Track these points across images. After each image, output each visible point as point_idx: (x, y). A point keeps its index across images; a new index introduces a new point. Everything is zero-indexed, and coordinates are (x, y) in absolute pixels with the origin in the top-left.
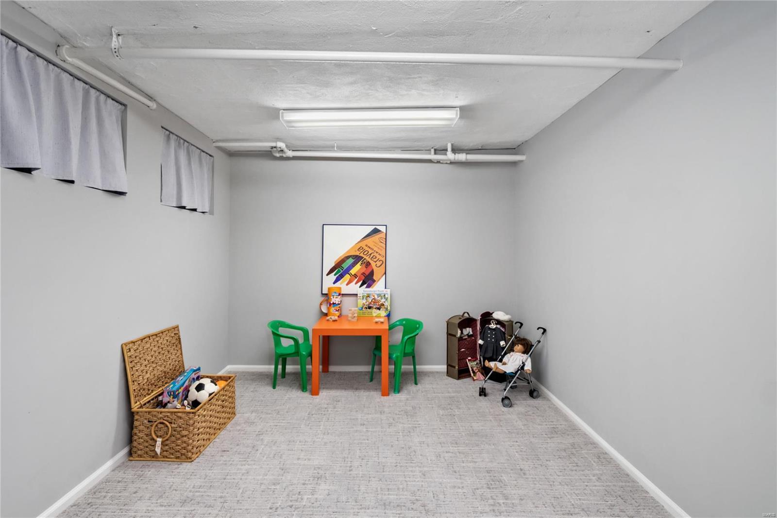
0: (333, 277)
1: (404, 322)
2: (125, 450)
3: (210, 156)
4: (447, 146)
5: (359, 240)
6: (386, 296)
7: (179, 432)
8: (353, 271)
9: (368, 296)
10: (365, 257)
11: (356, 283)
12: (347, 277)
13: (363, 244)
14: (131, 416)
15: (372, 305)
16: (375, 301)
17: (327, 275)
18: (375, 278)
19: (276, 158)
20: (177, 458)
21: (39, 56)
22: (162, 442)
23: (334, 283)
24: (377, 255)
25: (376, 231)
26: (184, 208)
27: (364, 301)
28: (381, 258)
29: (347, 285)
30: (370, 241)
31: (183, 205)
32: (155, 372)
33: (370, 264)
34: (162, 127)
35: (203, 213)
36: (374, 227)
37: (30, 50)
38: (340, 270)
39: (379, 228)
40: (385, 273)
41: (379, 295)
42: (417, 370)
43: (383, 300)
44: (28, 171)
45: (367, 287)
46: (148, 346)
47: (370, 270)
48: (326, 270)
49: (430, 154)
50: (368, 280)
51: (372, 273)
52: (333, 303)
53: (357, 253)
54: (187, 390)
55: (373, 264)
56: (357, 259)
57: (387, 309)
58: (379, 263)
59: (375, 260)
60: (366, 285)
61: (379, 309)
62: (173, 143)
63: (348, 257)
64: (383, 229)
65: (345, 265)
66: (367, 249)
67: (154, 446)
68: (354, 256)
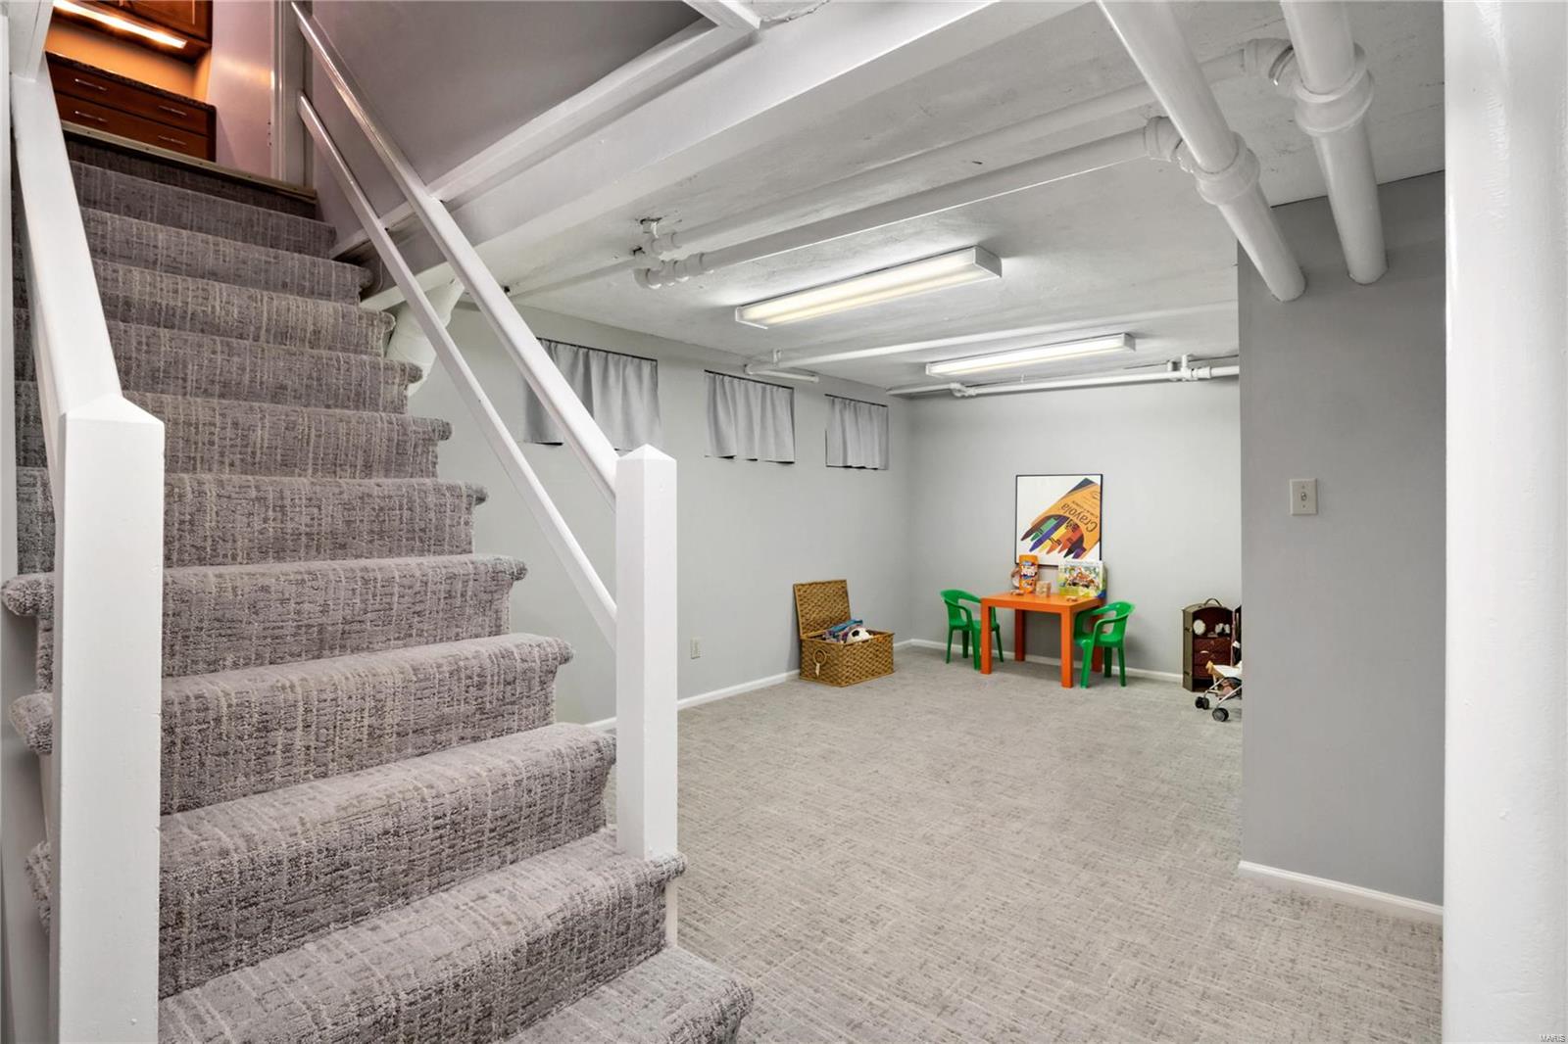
0: (1029, 542)
1: (1118, 606)
2: (797, 671)
3: (883, 406)
4: (1180, 359)
5: (1064, 495)
6: (1097, 570)
7: (832, 661)
8: (1056, 536)
9: (1073, 569)
10: (1071, 517)
11: (1060, 552)
12: (1048, 543)
13: (1069, 501)
14: (800, 642)
15: (1077, 581)
16: (1081, 576)
17: (1023, 539)
18: (1084, 545)
19: (957, 398)
20: (831, 682)
21: (735, 377)
22: (821, 667)
23: (1031, 550)
24: (1088, 515)
25: (1086, 483)
26: (850, 467)
27: (1067, 575)
28: (1094, 519)
29: (1048, 552)
30: (1079, 496)
31: (849, 464)
32: (821, 614)
33: (1078, 527)
34: (827, 395)
35: (875, 469)
36: (1083, 478)
37: (730, 376)
38: (1039, 533)
39: (1090, 478)
40: (1100, 540)
41: (1087, 568)
42: (1126, 674)
43: (1093, 575)
44: (731, 457)
45: (1074, 557)
46: (815, 590)
47: (1079, 535)
48: (1021, 534)
49: (1166, 371)
50: (1076, 548)
51: (1081, 539)
52: (1025, 575)
53: (1061, 513)
54: (846, 635)
55: (1083, 527)
56: (1061, 520)
57: (1098, 587)
58: (1090, 526)
59: (1086, 522)
60: (1072, 555)
61: (1087, 586)
62: (838, 407)
63: (1047, 518)
64: (1097, 480)
65: (1046, 528)
66: (1075, 506)
67: (815, 669)
68: (1057, 516)
